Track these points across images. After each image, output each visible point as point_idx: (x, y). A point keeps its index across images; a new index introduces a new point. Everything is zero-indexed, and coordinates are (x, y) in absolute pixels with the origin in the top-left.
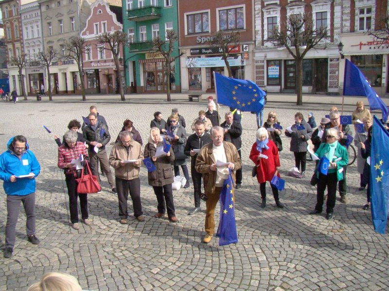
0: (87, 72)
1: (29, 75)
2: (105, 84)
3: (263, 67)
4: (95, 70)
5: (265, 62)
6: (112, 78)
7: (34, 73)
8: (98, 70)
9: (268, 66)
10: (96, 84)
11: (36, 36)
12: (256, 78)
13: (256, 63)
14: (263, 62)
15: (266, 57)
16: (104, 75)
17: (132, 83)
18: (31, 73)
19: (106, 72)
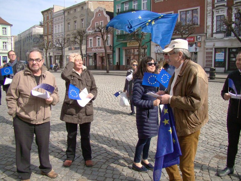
0: (89, 55)
1: (55, 56)
2: (100, 63)
3: (212, 53)
4: (94, 53)
5: (214, 49)
6: (104, 59)
7: (57, 54)
8: (96, 53)
9: (215, 52)
10: (94, 63)
11: (60, 31)
12: (206, 61)
13: (206, 50)
14: (212, 49)
15: (214, 45)
16: (100, 57)
17: (117, 63)
18: (56, 55)
19: (101, 55)
